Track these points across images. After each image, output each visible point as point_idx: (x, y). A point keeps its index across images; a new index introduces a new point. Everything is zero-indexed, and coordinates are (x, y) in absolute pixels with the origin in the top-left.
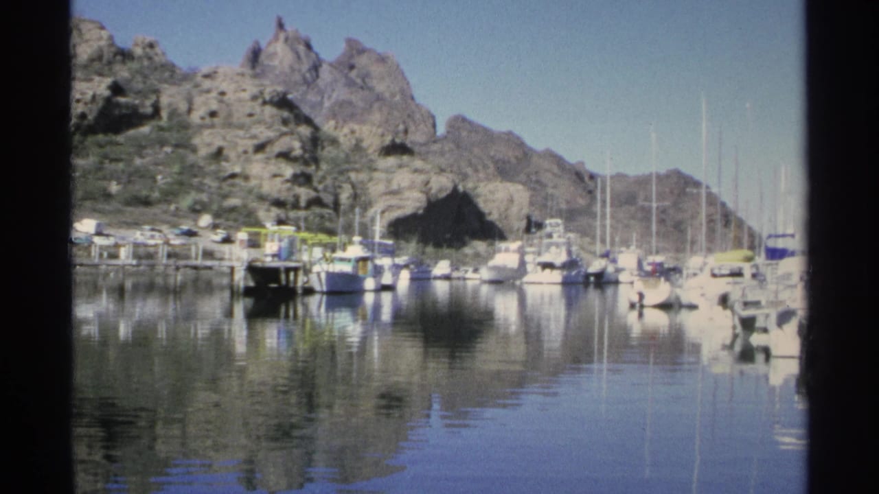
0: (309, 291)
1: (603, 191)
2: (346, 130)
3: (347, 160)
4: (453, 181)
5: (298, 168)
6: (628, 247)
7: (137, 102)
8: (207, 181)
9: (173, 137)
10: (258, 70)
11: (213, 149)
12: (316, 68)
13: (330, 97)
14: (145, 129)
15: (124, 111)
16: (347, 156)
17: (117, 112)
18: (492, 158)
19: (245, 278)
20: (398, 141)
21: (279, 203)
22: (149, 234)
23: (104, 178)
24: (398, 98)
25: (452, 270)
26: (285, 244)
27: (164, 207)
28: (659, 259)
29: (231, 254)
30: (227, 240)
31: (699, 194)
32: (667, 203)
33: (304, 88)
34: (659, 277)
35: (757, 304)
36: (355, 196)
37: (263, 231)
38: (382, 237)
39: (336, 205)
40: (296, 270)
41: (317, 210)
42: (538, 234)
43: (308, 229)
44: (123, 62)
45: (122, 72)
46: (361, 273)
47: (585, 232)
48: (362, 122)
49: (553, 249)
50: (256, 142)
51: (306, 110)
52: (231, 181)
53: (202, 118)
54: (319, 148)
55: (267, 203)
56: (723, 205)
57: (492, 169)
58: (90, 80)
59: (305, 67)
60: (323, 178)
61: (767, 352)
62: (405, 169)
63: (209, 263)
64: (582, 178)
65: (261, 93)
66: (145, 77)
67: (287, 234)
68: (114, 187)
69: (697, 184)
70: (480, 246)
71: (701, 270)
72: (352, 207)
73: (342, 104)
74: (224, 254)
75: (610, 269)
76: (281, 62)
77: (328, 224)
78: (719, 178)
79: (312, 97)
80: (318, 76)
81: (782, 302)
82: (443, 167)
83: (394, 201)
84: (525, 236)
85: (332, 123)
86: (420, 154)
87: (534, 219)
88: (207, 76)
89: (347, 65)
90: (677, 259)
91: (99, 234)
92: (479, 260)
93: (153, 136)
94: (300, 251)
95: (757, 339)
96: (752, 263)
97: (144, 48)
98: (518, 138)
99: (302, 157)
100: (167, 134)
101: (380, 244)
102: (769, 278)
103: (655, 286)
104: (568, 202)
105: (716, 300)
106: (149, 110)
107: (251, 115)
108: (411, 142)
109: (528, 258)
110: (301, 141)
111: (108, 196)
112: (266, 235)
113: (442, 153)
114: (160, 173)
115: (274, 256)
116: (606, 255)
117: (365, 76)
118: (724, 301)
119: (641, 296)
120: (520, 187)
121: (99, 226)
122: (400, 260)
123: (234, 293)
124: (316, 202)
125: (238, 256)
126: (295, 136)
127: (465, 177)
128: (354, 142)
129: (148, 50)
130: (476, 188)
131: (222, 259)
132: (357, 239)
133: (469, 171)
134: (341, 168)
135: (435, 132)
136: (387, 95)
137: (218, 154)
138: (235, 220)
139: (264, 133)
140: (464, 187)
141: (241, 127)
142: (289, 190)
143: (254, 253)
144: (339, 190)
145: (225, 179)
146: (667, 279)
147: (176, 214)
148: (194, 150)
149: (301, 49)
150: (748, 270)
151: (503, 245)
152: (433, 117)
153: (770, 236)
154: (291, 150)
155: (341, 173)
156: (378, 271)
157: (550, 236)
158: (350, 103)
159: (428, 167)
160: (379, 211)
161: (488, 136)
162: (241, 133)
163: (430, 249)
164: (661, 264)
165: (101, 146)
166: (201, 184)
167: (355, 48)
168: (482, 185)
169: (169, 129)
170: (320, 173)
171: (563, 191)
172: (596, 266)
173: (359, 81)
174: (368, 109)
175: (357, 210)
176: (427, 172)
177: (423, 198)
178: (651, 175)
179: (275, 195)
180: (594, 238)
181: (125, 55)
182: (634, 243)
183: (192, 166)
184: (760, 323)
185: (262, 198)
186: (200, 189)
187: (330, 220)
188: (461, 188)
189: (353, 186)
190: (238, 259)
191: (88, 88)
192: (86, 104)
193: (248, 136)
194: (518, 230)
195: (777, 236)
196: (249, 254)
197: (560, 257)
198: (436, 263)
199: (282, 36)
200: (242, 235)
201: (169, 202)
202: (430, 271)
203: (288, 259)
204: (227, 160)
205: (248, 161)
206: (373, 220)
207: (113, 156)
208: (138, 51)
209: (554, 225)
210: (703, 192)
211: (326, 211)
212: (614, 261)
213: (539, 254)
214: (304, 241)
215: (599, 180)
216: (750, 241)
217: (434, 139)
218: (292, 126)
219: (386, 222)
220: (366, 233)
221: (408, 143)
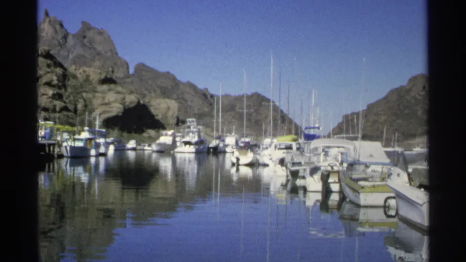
0: (61, 156)
1: (218, 102)
2: (81, 70)
3: (81, 86)
4: (138, 98)
5: (56, 91)
6: (231, 133)
12: (65, 37)
13: (72, 53)
16: (82, 85)
18: (158, 87)
20: (108, 76)
21: (45, 109)
24: (109, 54)
25: (137, 145)
26: (48, 131)
28: (247, 140)
31: (269, 106)
32: (252, 110)
33: (59, 48)
34: (248, 150)
35: (299, 164)
36: (86, 106)
37: (37, 124)
38: (100, 127)
39: (75, 110)
40: (54, 145)
41: (65, 113)
42: (183, 126)
43: (61, 124)
46: (88, 147)
47: (208, 126)
48: (89, 67)
49: (191, 134)
51: (59, 59)
54: (67, 80)
55: (39, 109)
56: (282, 111)
57: (159, 91)
59: (60, 37)
60: (69, 96)
61: (305, 189)
62: (112, 92)
64: (206, 97)
67: (49, 126)
69: (268, 100)
70: (152, 132)
71: (270, 145)
72: (84, 111)
73: (80, 57)
75: (221, 145)
76: (47, 34)
77: (71, 121)
78: (280, 96)
79: (64, 53)
80: (66, 42)
81: (313, 163)
82: (132, 90)
83: (106, 108)
84: (176, 128)
85: (74, 67)
86: (120, 84)
87: (181, 118)
89: (82, 36)
90: (256, 140)
92: (152, 140)
94: (56, 135)
95: (299, 182)
98: (172, 75)
99: (58, 84)
101: (99, 131)
102: (306, 150)
103: (246, 154)
104: (199, 110)
105: (278, 161)
108: (116, 77)
109: (178, 139)
110: (57, 75)
112: (39, 126)
113: (132, 83)
116: (219, 138)
117: (91, 42)
118: (282, 162)
119: (238, 159)
120: (173, 101)
122: (110, 140)
124: (65, 109)
126: (55, 74)
127: (144, 96)
128: (85, 77)
130: (150, 102)
132: (86, 128)
133: (146, 92)
134: (78, 91)
135: (128, 72)
136: (103, 52)
140: (144, 101)
142: (51, 102)
144: (77, 103)
146: (252, 151)
149: (58, 27)
150: (295, 146)
151: (164, 132)
152: (127, 64)
153: (306, 128)
154: (52, 81)
155: (78, 93)
156: (97, 146)
157: (189, 127)
158: (84, 57)
159: (124, 91)
160: (98, 113)
161: (157, 74)
163: (125, 134)
164: (248, 143)
167: (87, 27)
168: (153, 100)
170: (67, 94)
171: (197, 104)
172: (214, 143)
173: (88, 44)
174: (93, 60)
175: (87, 113)
176: (124, 93)
177: (122, 107)
178: (243, 95)
179: (43, 105)
180: (212, 128)
182: (234, 131)
184: (301, 174)
187: (72, 118)
188: (142, 102)
189: (85, 101)
194: (172, 125)
195: (310, 128)
197: (195, 139)
198: (128, 142)
199: (48, 19)
202: (125, 146)
203: (50, 139)
206: (95, 119)
209: (191, 121)
210: (271, 104)
211: (70, 114)
212: (223, 141)
213: (183, 137)
214: (58, 130)
215: (216, 98)
216: (296, 130)
217: (128, 76)
218: (52, 68)
219: (102, 120)
220: (91, 125)
221: (114, 78)
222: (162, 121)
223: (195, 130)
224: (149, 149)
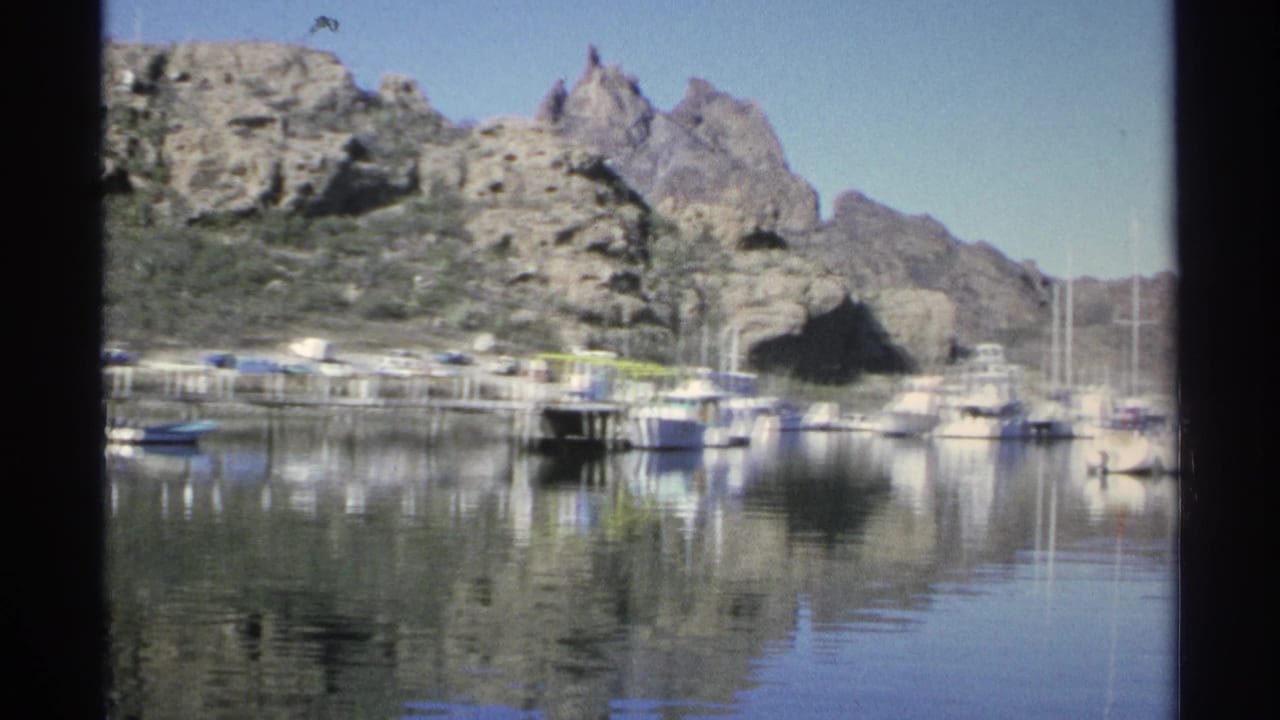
0: (627, 447)
1: (1062, 299)
2: (689, 212)
3: (691, 255)
4: (844, 288)
5: (620, 268)
6: (1097, 385)
7: (386, 169)
8: (487, 284)
9: (438, 220)
10: (562, 124)
11: (497, 238)
12: (646, 120)
13: (666, 163)
14: (397, 209)
15: (367, 182)
16: (691, 250)
17: (356, 184)
18: (900, 254)
19: (541, 427)
20: (765, 228)
21: (590, 318)
22: (403, 360)
23: (337, 280)
24: (764, 167)
25: (838, 418)
26: (600, 377)
27: (425, 321)
29: (520, 391)
30: (512, 372)
33: (629, 150)
34: (1133, 429)
36: (702, 308)
37: (567, 358)
38: (740, 368)
39: (674, 322)
40: (604, 415)
41: (647, 328)
42: (967, 365)
43: (635, 356)
44: (366, 111)
45: (366, 126)
47: (1031, 363)
48: (705, 200)
49: (988, 387)
50: (558, 228)
51: (631, 183)
52: (521, 285)
53: (481, 194)
54: (650, 237)
55: (575, 317)
57: (901, 271)
58: (317, 137)
59: (630, 118)
60: (656, 282)
62: (774, 270)
63: (488, 404)
64: (1032, 284)
65: (567, 157)
66: (399, 132)
67: (602, 363)
68: (351, 293)
70: (877, 382)
72: (699, 324)
73: (681, 174)
74: (511, 391)
75: (1062, 417)
76: (596, 112)
77: (661, 349)
79: (642, 164)
80: (648, 133)
82: (830, 267)
83: (758, 316)
84: (948, 369)
85: (669, 202)
86: (796, 248)
87: (961, 342)
88: (488, 132)
89: (691, 119)
91: (329, 360)
92: (878, 400)
93: (411, 219)
97: (397, 91)
98: (937, 224)
99: (625, 250)
100: (428, 217)
101: (737, 379)
103: (1127, 443)
104: (1010, 319)
106: (402, 181)
107: (551, 189)
108: (785, 230)
109: (951, 400)
110: (623, 225)
111: (343, 305)
112: (572, 365)
113: (828, 249)
114: (419, 272)
115: (583, 394)
116: (1060, 397)
117: (717, 134)
119: (1106, 457)
120: (940, 296)
121: (329, 348)
122: (762, 402)
124: (644, 316)
126: (616, 221)
127: (860, 282)
128: (700, 231)
129: (403, 94)
130: (877, 297)
132: (703, 370)
134: (682, 268)
135: (817, 216)
136: (749, 160)
137: (504, 246)
138: (528, 343)
139: (570, 216)
140: (860, 296)
141: (537, 206)
142: (607, 297)
143: (551, 390)
144: (678, 300)
145: (513, 282)
146: (1143, 433)
147: (443, 332)
148: (468, 239)
149: (625, 93)
151: (917, 381)
152: (815, 194)
154: (611, 240)
155: (682, 274)
156: (727, 418)
157: (984, 368)
158: (696, 172)
160: (737, 329)
161: (894, 223)
162: (538, 215)
163: (808, 387)
165: (333, 232)
166: (478, 287)
167: (703, 93)
168: (885, 294)
169: (433, 209)
170: (651, 275)
171: (1004, 303)
172: (1044, 412)
174: (721, 183)
175: (705, 329)
176: (807, 275)
177: (800, 311)
178: (1131, 280)
179: (585, 306)
180: (1049, 372)
181: (369, 101)
182: (1107, 379)
183: (466, 262)
185: (566, 310)
186: (476, 296)
187: (665, 343)
188: (855, 298)
189: (700, 293)
191: (316, 149)
192: (312, 171)
193: (547, 219)
194: (937, 359)
196: (545, 391)
199: (597, 74)
201: (432, 315)
203: (603, 399)
204: (516, 254)
205: (547, 255)
206: (728, 344)
207: (351, 246)
208: (389, 96)
209: (988, 353)
211: (656, 329)
213: (966, 394)
214: (627, 373)
215: (1056, 287)
217: (817, 226)
218: (611, 205)
219: (746, 349)
220: (716, 362)
221: (779, 232)
222: (910, 351)
223: (1000, 375)
224: (869, 430)
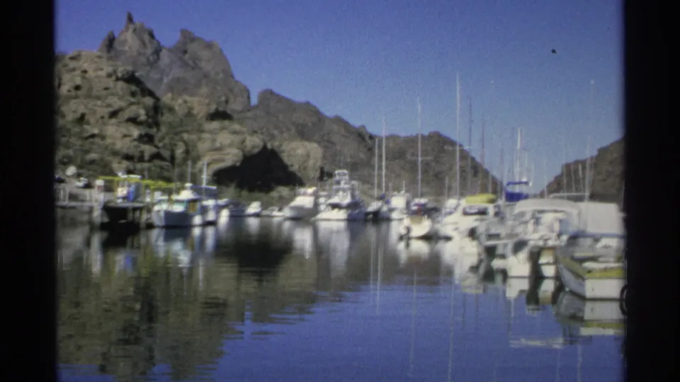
0: (150, 226)
1: (380, 147)
2: (180, 101)
3: (181, 123)
4: (263, 141)
5: (143, 130)
6: (399, 191)
8: (73, 140)
10: (112, 54)
11: (78, 115)
12: (157, 52)
13: (167, 76)
16: (181, 120)
18: (294, 122)
19: (102, 215)
20: (221, 109)
21: (128, 157)
24: (221, 76)
25: (262, 210)
26: (132, 189)
28: (423, 201)
29: (91, 196)
30: (88, 186)
31: (454, 151)
32: (429, 158)
33: (148, 68)
34: (424, 215)
35: (497, 236)
36: (187, 152)
37: (116, 179)
38: (208, 184)
39: (173, 158)
40: (140, 209)
41: (158, 162)
42: (329, 181)
43: (151, 178)
46: (191, 212)
47: (367, 180)
48: (192, 95)
49: (341, 193)
50: (111, 109)
51: (150, 85)
52: (91, 140)
53: (69, 91)
54: (160, 115)
55: (119, 157)
56: (473, 159)
57: (293, 131)
59: (149, 51)
60: (162, 139)
61: (504, 273)
62: (226, 131)
63: (73, 204)
64: (363, 138)
65: (115, 72)
67: (133, 181)
69: (453, 143)
70: (284, 191)
71: (456, 209)
72: (185, 160)
73: (178, 80)
74: (86, 197)
75: (385, 209)
76: (130, 48)
77: (166, 174)
78: (470, 141)
79: (154, 75)
80: (158, 58)
81: (517, 235)
82: (255, 130)
83: (217, 156)
84: (319, 184)
85: (170, 95)
86: (238, 119)
87: (326, 169)
88: (72, 58)
89: (181, 50)
90: (437, 201)
92: (283, 202)
94: (145, 193)
95: (497, 263)
96: (495, 204)
98: (315, 107)
99: (146, 121)
101: (206, 189)
102: (508, 216)
103: (419, 222)
104: (351, 157)
105: (466, 233)
107: (106, 89)
108: (232, 110)
109: (322, 200)
110: (145, 108)
112: (118, 182)
113: (255, 119)
115: (124, 198)
116: (381, 198)
117: (196, 59)
118: (472, 234)
119: (409, 230)
120: (315, 145)
122: (222, 202)
123: (93, 227)
124: (157, 156)
125: (96, 198)
126: (141, 106)
127: (273, 137)
128: (186, 111)
130: (281, 145)
131: (83, 201)
132: (188, 185)
133: (276, 132)
134: (176, 130)
135: (249, 102)
136: (212, 73)
137: (81, 119)
138: (94, 171)
139: (117, 103)
140: (272, 145)
141: (98, 98)
142: (136, 147)
143: (109, 196)
144: (174, 147)
145: (87, 138)
146: (429, 217)
148: (63, 116)
149: (146, 37)
150: (491, 209)
151: (302, 190)
152: (247, 91)
153: (509, 184)
154: (138, 116)
155: (176, 134)
156: (204, 210)
157: (338, 183)
158: (184, 80)
159: (244, 129)
160: (206, 163)
161: (290, 105)
162: (99, 103)
163: (245, 193)
164: (424, 205)
166: (68, 141)
167: (188, 37)
168: (286, 143)
170: (160, 135)
171: (350, 149)
172: (374, 206)
173: (190, 62)
174: (198, 85)
175: (189, 163)
176: (243, 134)
177: (241, 154)
178: (417, 137)
179: (125, 151)
180: (372, 184)
182: (404, 188)
184: (499, 251)
185: (115, 153)
186: (67, 146)
187: (168, 170)
188: (269, 146)
189: (186, 143)
190: (96, 201)
193: (104, 105)
194: (314, 178)
195: (515, 183)
196: (105, 197)
197: (347, 200)
198: (249, 205)
199: (131, 27)
200: (99, 182)
202: (243, 211)
203: (134, 200)
204: (88, 123)
205: (105, 124)
206: (201, 171)
209: (342, 174)
210: (458, 148)
211: (165, 164)
212: (388, 202)
213: (329, 197)
214: (147, 187)
215: (377, 140)
216: (494, 187)
217: (249, 108)
218: (139, 97)
219: (211, 172)
220: (195, 180)
221: (229, 112)
222: (299, 174)
223: (347, 186)
224: (279, 215)
